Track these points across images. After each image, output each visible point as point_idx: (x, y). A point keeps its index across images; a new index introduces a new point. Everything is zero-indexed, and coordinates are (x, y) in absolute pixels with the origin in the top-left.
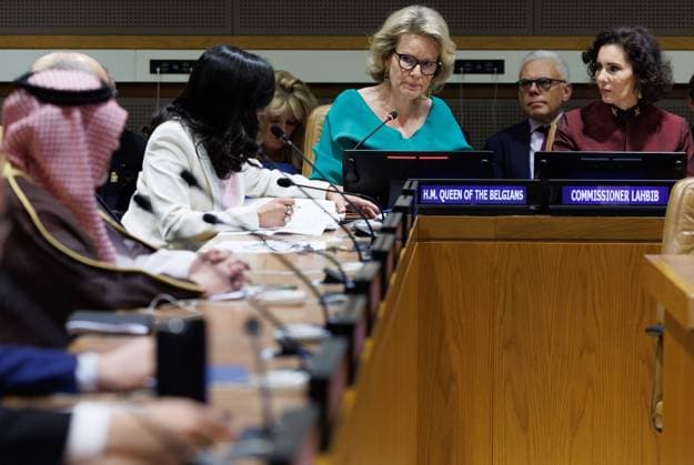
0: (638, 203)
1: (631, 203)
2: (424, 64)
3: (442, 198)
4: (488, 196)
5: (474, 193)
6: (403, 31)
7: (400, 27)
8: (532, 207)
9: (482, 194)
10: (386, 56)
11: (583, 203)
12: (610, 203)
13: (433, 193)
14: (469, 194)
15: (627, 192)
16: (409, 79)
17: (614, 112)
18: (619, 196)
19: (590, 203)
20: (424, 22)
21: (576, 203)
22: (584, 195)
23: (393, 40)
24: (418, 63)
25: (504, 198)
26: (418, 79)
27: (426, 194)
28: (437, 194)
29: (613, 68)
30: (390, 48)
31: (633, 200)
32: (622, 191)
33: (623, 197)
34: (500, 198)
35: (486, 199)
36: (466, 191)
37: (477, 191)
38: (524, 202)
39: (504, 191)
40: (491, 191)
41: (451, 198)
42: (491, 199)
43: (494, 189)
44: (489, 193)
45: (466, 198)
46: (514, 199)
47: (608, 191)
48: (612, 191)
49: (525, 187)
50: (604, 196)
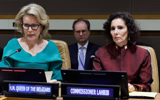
0: (100, 96)
1: (96, 96)
3: (17, 90)
4: (36, 90)
5: (30, 88)
8: (54, 96)
9: (33, 89)
11: (76, 95)
12: (87, 95)
13: (13, 87)
14: (28, 88)
15: (95, 90)
17: (117, 47)
18: (91, 92)
19: (79, 95)
21: (73, 95)
22: (76, 91)
25: (43, 91)
27: (10, 87)
28: (15, 88)
29: (120, 28)
31: (98, 94)
32: (93, 90)
33: (93, 93)
34: (41, 91)
35: (35, 91)
36: (27, 87)
37: (31, 87)
38: (51, 93)
39: (43, 88)
40: (37, 88)
41: (21, 90)
42: (37, 91)
43: (38, 87)
44: (36, 88)
45: (27, 90)
46: (47, 91)
47: (86, 90)
48: (88, 90)
49: (51, 86)
50: (85, 92)
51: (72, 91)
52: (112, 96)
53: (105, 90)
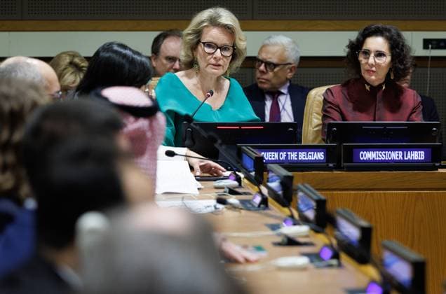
0: (409, 161)
1: (403, 161)
2: (223, 48)
4: (298, 157)
5: (287, 155)
6: (205, 24)
7: (203, 22)
8: (331, 165)
10: (194, 47)
11: (368, 161)
12: (388, 161)
14: (283, 154)
15: (401, 152)
16: (213, 61)
17: (368, 88)
18: (395, 155)
19: (374, 161)
20: (220, 17)
21: (364, 161)
22: (370, 155)
23: (198, 33)
24: (218, 48)
25: (310, 158)
26: (220, 60)
29: (380, 54)
30: (196, 40)
31: (405, 158)
32: (397, 152)
33: (398, 157)
34: (306, 159)
35: (296, 159)
36: (281, 153)
37: (289, 153)
38: (325, 161)
39: (310, 153)
40: (300, 153)
41: (270, 159)
42: (300, 159)
43: (302, 152)
44: (298, 154)
45: (281, 159)
46: (317, 159)
47: (387, 152)
48: (390, 152)
49: (325, 150)
50: (384, 156)
51: (362, 156)
52: (430, 160)
53: (418, 151)
